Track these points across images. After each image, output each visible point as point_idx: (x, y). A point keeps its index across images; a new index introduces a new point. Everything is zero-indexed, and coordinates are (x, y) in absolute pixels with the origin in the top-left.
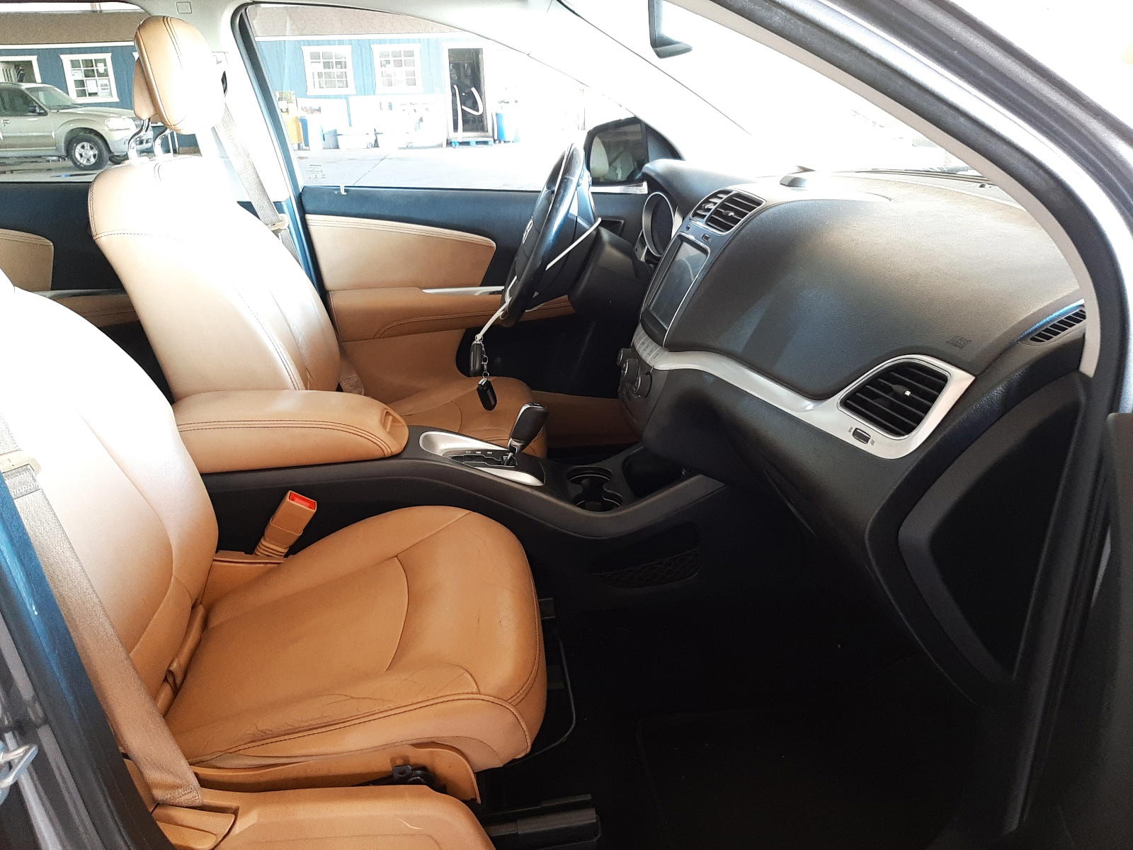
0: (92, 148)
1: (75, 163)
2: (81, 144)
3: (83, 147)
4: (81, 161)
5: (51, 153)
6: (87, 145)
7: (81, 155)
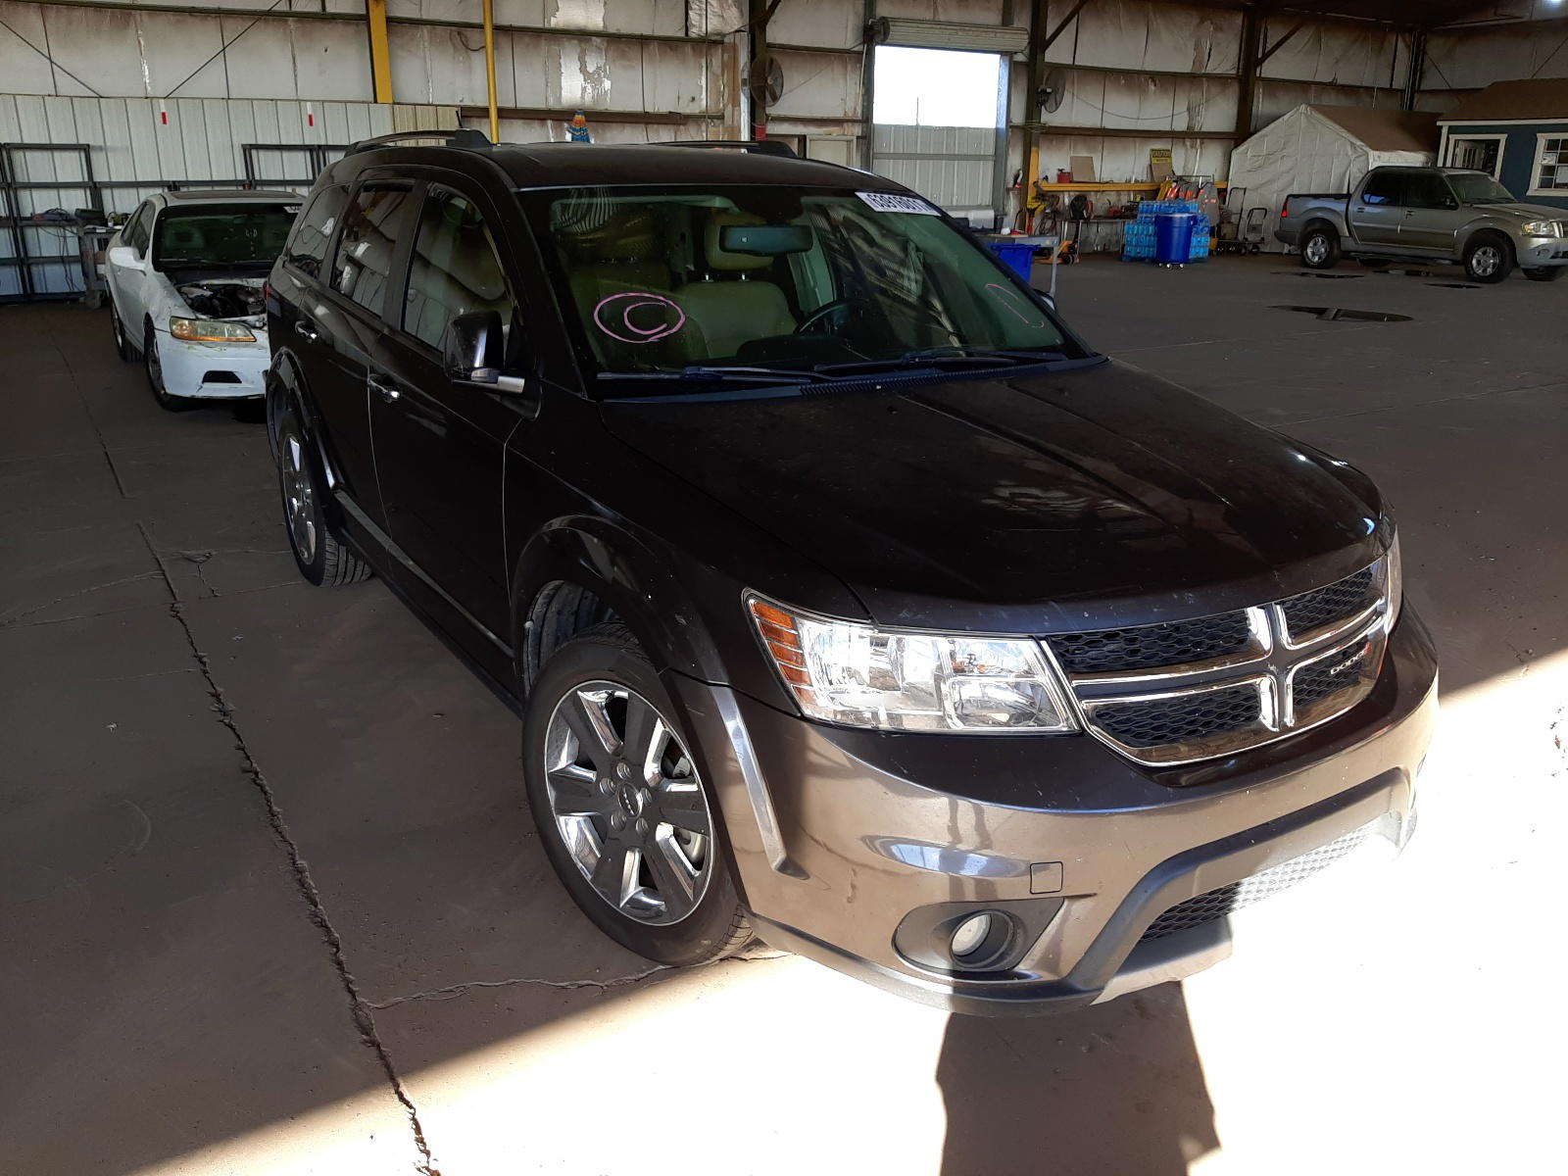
0: (1494, 255)
1: (1468, 271)
2: (1482, 249)
3: (1484, 253)
4: (1476, 270)
5: (1446, 255)
6: (1491, 251)
7: (1479, 262)
